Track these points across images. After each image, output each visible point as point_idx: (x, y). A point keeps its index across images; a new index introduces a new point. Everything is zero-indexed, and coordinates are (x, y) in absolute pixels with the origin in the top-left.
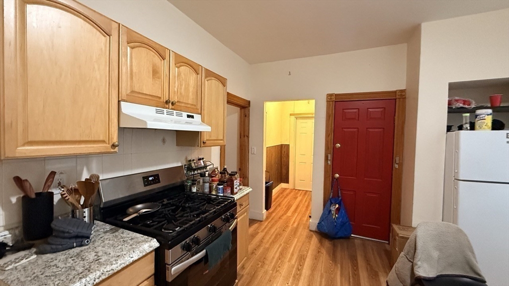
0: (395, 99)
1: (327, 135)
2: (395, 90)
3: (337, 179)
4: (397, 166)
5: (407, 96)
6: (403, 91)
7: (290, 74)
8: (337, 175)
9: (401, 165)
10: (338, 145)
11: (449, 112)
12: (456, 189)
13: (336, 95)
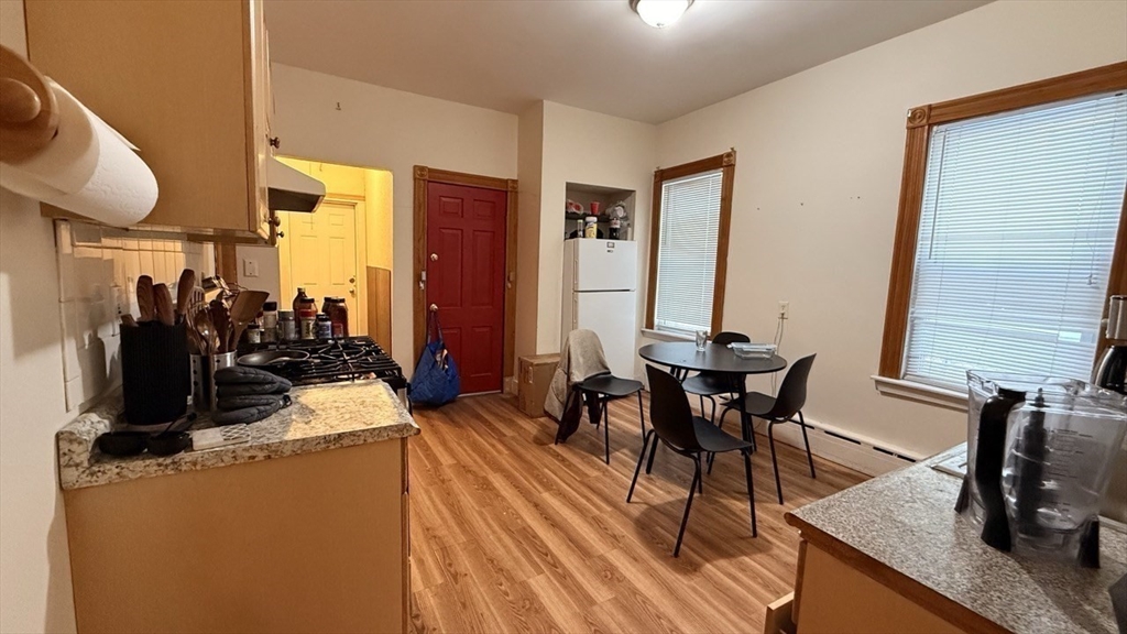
0: (506, 192)
1: (416, 240)
2: (506, 178)
3: (435, 312)
4: (509, 285)
5: (519, 189)
6: (514, 181)
7: (339, 108)
8: (434, 306)
9: (514, 283)
10: (435, 256)
11: (566, 218)
12: (576, 302)
13: (431, 170)
